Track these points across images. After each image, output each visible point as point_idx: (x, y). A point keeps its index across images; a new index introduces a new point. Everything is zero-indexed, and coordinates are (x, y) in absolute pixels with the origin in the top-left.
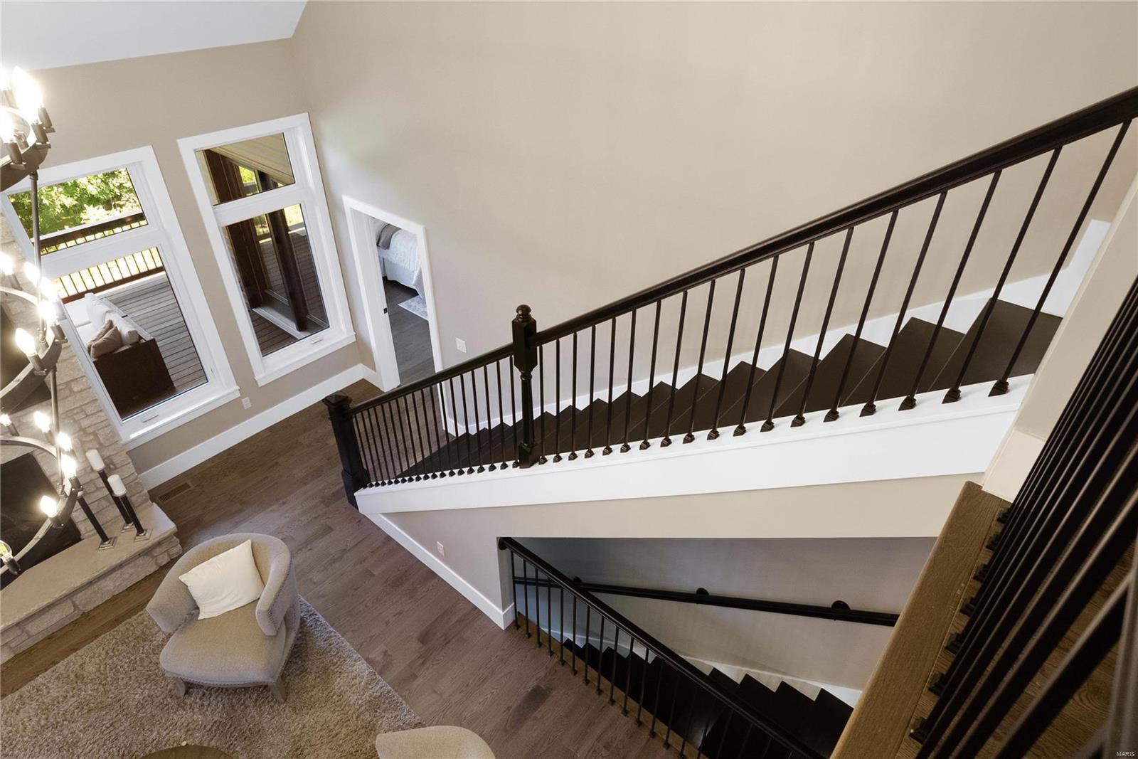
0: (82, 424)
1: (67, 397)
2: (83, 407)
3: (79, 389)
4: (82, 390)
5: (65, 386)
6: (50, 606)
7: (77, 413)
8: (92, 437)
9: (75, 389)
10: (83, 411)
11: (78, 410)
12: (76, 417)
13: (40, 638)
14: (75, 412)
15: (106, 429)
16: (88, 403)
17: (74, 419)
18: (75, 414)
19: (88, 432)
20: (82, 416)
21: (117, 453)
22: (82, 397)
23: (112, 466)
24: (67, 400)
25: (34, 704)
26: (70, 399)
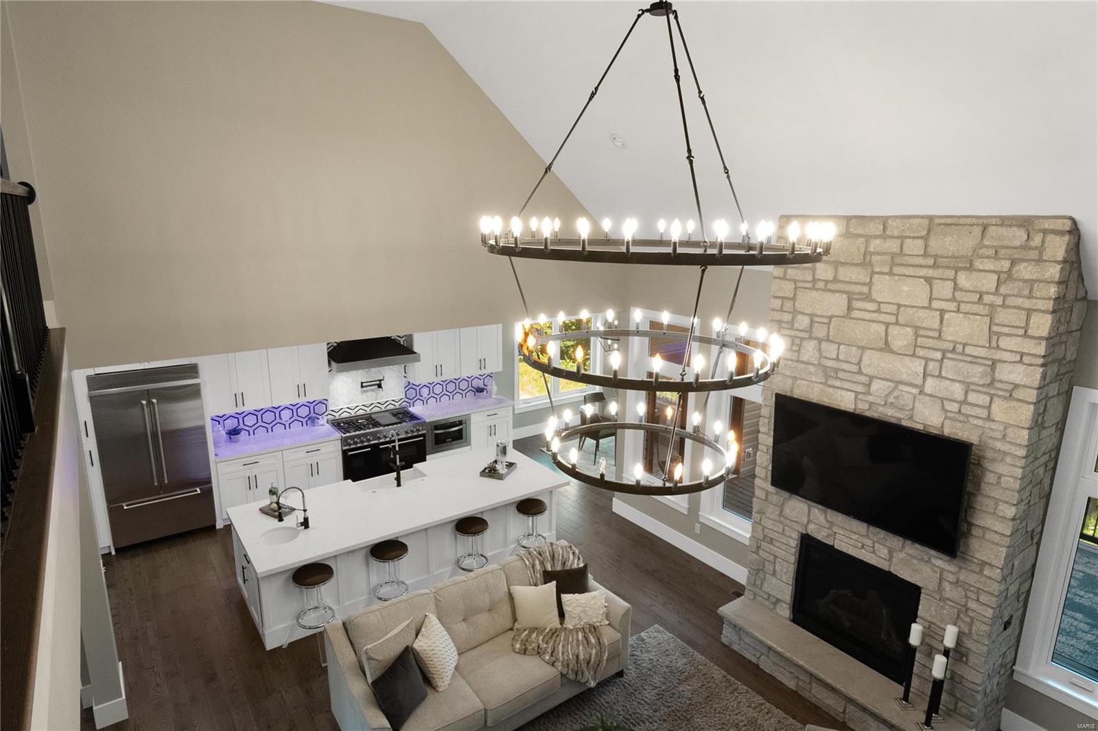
0: (969, 603)
1: (975, 572)
2: (980, 591)
3: (988, 575)
4: (989, 578)
5: (981, 562)
6: (833, 690)
7: (972, 591)
8: (968, 620)
9: (986, 572)
10: (978, 593)
11: (975, 590)
12: (969, 594)
13: (813, 701)
14: (972, 589)
15: (984, 625)
16: (987, 592)
17: (966, 593)
18: (970, 591)
19: (969, 613)
20: (974, 596)
21: (976, 653)
22: (985, 583)
23: (964, 659)
24: (972, 574)
25: (756, 715)
26: (975, 575)
